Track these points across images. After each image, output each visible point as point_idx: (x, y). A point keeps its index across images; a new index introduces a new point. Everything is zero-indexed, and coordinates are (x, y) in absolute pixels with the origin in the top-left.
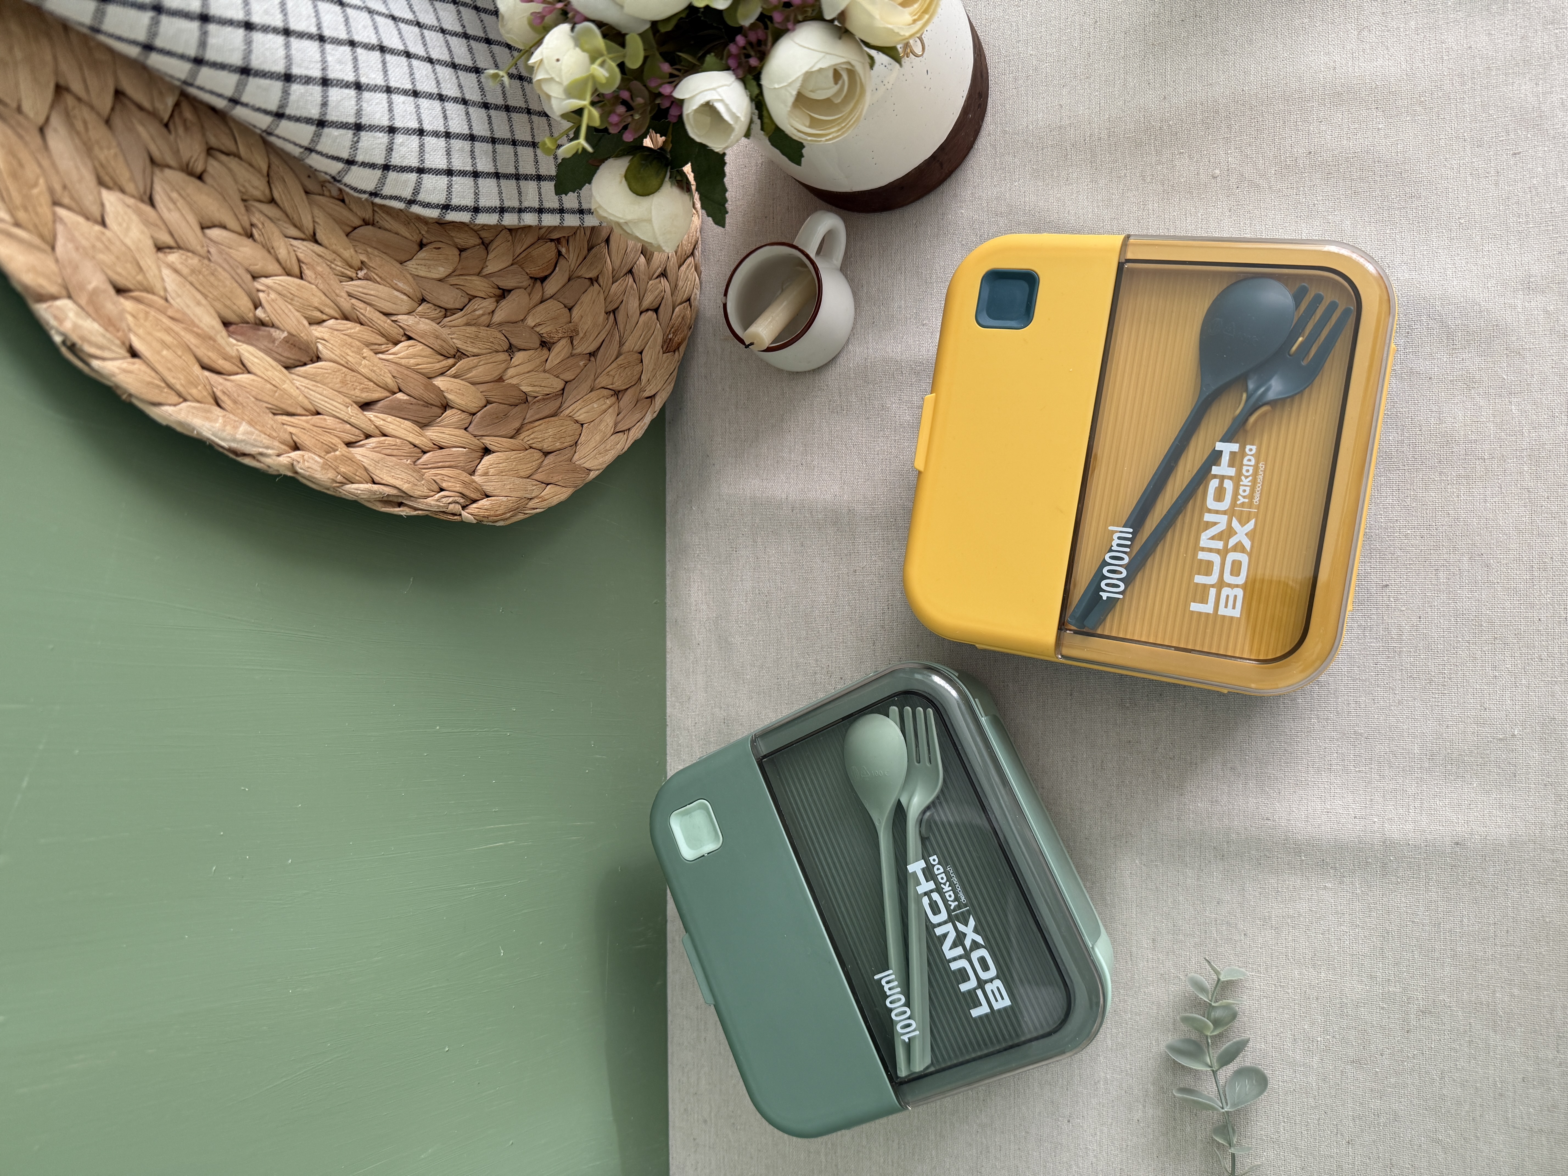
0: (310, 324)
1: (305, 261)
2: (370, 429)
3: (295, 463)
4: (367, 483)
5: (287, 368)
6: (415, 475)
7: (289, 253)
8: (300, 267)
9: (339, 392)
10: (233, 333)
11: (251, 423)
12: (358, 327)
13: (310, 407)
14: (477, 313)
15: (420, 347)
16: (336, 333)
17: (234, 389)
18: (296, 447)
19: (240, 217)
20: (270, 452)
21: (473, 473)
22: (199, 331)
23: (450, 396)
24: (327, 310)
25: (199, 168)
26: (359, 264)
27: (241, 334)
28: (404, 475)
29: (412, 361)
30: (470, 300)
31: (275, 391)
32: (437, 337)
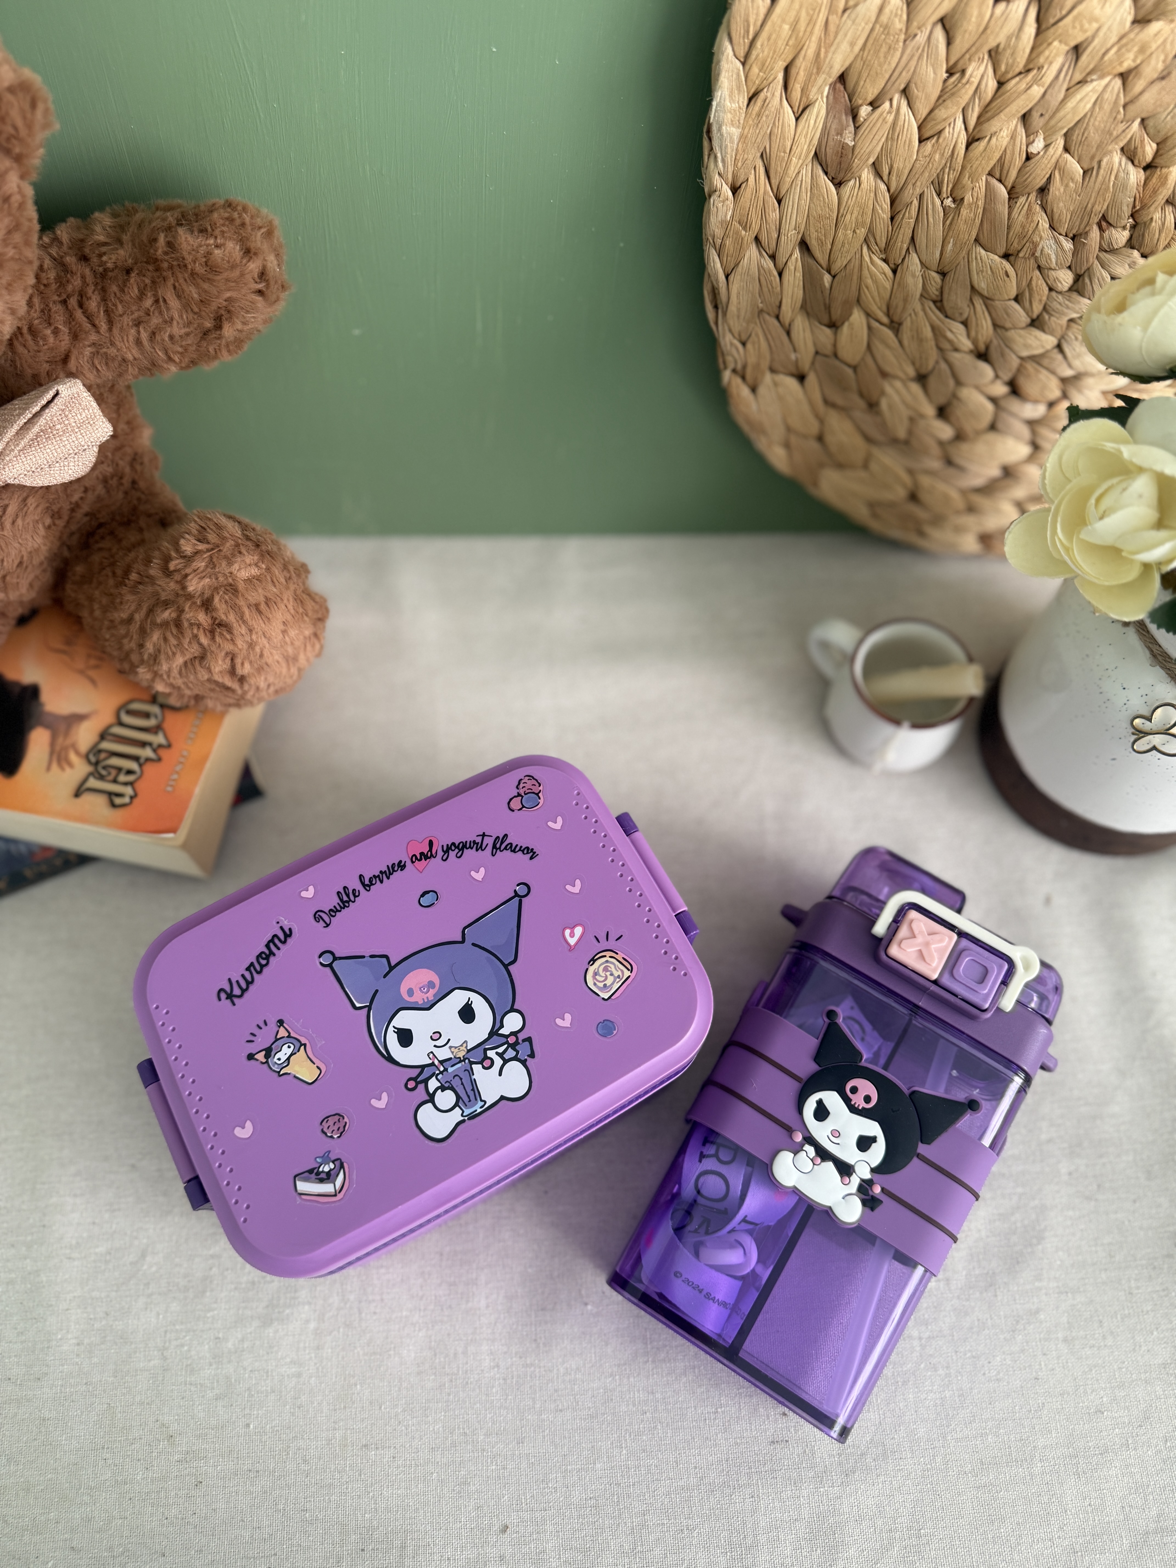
0: (872, 165)
1: (941, 140)
2: (782, 258)
3: (717, 193)
4: (724, 270)
5: (816, 156)
7: (946, 119)
8: (933, 136)
9: (808, 216)
10: (835, 89)
11: (741, 136)
12: (887, 213)
13: (783, 192)
14: (948, 334)
15: (888, 285)
16: (872, 195)
17: (773, 109)
18: (735, 190)
19: (966, 57)
20: (720, 164)
21: (773, 372)
22: (823, 55)
23: (845, 328)
24: (894, 178)
26: (959, 197)
27: (836, 98)
28: (743, 304)
29: (869, 281)
30: (960, 322)
31: (785, 152)
32: (905, 300)
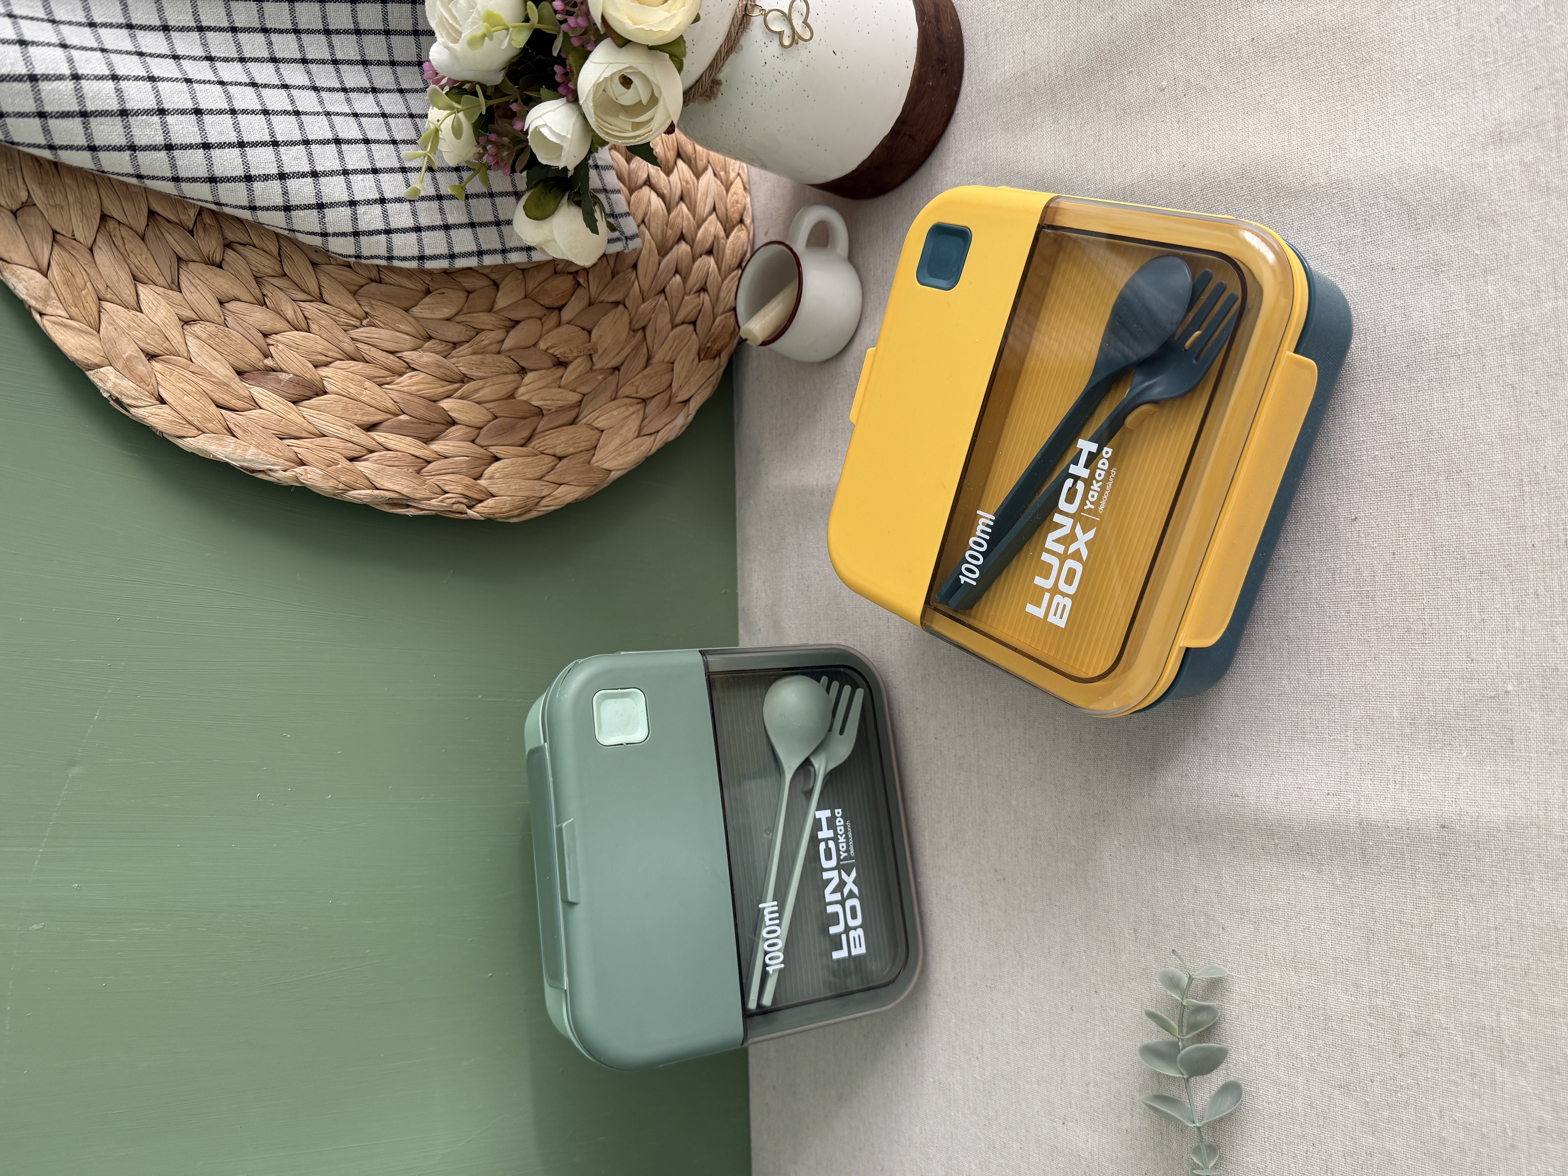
0: (315, 367)
1: (310, 317)
2: (372, 445)
3: (298, 475)
4: (369, 489)
5: (294, 403)
6: (415, 480)
7: (295, 312)
8: (308, 323)
9: (342, 418)
10: (247, 379)
11: (256, 447)
12: (360, 365)
13: (315, 431)
14: (484, 343)
15: (422, 375)
16: (341, 371)
17: (246, 422)
18: (302, 463)
19: (252, 290)
20: (277, 467)
21: (479, 477)
22: (216, 380)
23: (455, 415)
24: (330, 354)
25: (218, 258)
26: (364, 315)
27: (252, 380)
28: (404, 482)
29: (414, 388)
30: (477, 334)
31: (281, 421)
32: (440, 367)
